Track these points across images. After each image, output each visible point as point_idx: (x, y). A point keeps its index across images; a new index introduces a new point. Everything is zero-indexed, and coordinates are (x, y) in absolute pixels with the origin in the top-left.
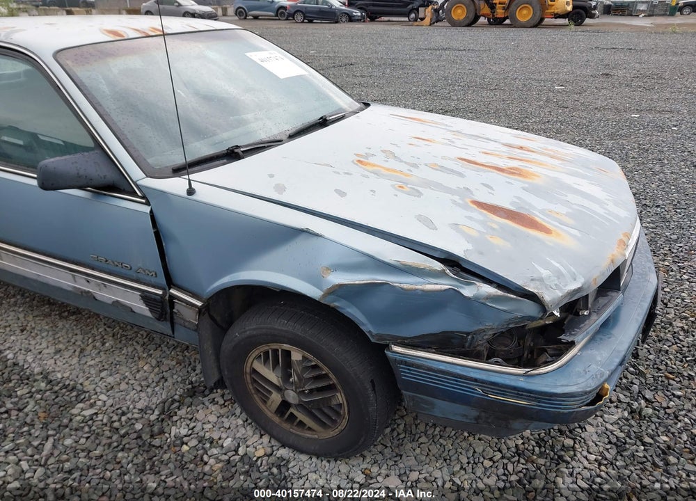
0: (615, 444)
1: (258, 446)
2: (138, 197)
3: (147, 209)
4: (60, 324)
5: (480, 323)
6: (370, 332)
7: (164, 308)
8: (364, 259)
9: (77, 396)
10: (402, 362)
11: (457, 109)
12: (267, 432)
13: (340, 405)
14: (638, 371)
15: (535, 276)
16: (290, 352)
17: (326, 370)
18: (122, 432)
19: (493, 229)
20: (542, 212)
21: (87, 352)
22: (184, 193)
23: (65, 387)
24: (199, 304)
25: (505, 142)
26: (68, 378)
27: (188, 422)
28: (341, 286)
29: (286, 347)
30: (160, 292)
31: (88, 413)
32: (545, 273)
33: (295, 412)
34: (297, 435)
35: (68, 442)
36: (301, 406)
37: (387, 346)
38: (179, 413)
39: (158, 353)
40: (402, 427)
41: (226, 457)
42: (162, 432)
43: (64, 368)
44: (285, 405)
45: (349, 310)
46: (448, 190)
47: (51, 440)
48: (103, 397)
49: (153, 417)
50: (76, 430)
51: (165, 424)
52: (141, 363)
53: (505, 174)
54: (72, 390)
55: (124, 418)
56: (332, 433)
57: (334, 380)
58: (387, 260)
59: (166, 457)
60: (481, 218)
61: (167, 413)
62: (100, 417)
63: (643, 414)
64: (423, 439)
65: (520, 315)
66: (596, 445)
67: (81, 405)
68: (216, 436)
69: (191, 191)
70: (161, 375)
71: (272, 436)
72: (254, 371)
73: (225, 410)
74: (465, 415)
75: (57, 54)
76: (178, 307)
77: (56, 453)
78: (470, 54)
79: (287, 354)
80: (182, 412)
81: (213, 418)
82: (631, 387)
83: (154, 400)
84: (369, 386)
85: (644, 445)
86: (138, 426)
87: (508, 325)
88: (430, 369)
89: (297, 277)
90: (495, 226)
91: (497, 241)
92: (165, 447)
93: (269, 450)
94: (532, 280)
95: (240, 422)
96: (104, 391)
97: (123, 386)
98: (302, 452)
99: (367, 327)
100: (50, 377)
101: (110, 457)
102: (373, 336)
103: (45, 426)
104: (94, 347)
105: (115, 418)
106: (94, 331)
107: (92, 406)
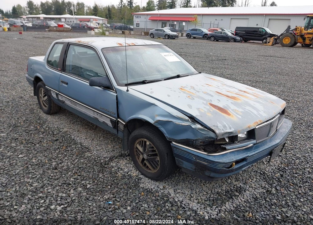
0: (255, 198)
1: (135, 173)
2: (114, 91)
3: (116, 94)
4: (89, 131)
5: (197, 137)
6: (167, 137)
7: (115, 124)
8: (167, 114)
9: (88, 150)
10: (175, 147)
11: (262, 81)
12: (139, 170)
13: (158, 161)
14: (279, 180)
15: (215, 125)
16: (146, 142)
17: (155, 149)
18: (97, 162)
19: (210, 111)
20: (233, 110)
21: (94, 140)
22: (126, 91)
23: (85, 147)
24: (124, 124)
25: (239, 89)
26: (87, 145)
27: (117, 163)
28: (159, 120)
29: (145, 140)
30: (115, 119)
31: (89, 155)
32: (219, 125)
33: (146, 162)
34: (146, 171)
35: (82, 161)
36: (147, 160)
37: (171, 142)
38: (115, 160)
39: (115, 144)
40: (182, 178)
41: (124, 174)
42: (108, 164)
43: (86, 143)
44: (143, 159)
45: (162, 129)
46: (204, 100)
47: (78, 159)
48: (95, 152)
49: (107, 160)
50: (85, 158)
51: (110, 162)
52: (109, 146)
53: (228, 98)
54: (87, 149)
55: (99, 158)
56: (156, 171)
57: (157, 152)
58: (173, 115)
59: (107, 170)
60: (209, 108)
61: (111, 159)
62: (92, 157)
63: (271, 192)
64: (187, 183)
65: (209, 136)
66: (247, 197)
67: (88, 153)
68: (123, 168)
69: (128, 91)
70: (113, 150)
71: (140, 171)
72: (137, 148)
73: (129, 162)
74: (192, 168)
75: (102, 49)
76: (119, 125)
77: (78, 163)
78: (282, 59)
79: (145, 142)
80: (116, 160)
81: (124, 163)
82: (273, 184)
83: (109, 155)
84: (166, 155)
85: (265, 201)
86: (102, 161)
87: (206, 139)
88: (181, 150)
89: (149, 117)
90: (211, 111)
91: (209, 115)
92: (108, 168)
93: (137, 175)
94: (214, 126)
95: (132, 166)
96: (96, 151)
97: (102, 150)
98: (147, 177)
99: (166, 135)
100: (82, 144)
101: (92, 167)
102: (168, 138)
103: (77, 156)
104: (97, 139)
105: (96, 158)
106: (98, 135)
107: (91, 154)
